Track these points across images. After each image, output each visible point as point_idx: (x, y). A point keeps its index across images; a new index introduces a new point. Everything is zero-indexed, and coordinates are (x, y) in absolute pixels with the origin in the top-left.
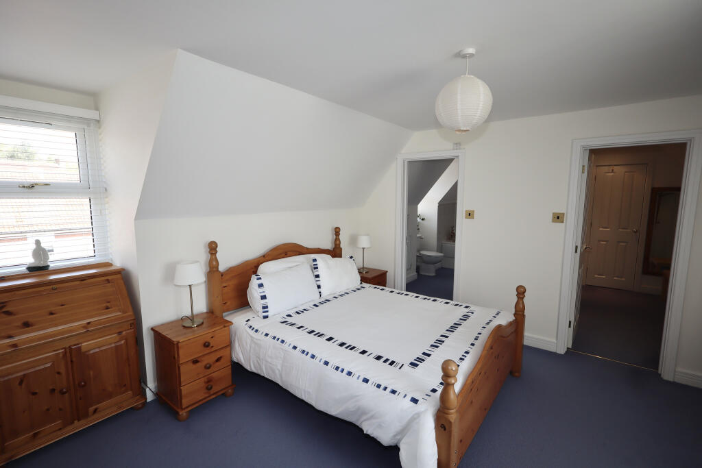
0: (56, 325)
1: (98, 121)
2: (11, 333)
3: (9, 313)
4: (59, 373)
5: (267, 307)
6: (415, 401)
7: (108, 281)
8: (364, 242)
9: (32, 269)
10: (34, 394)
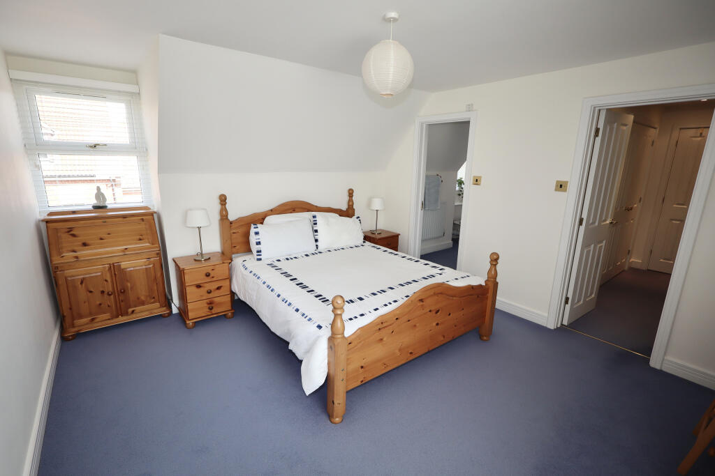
0: (105, 247)
1: (139, 94)
2: (76, 248)
3: (74, 235)
4: (106, 281)
5: (260, 251)
6: (320, 327)
7: (142, 219)
8: (377, 204)
9: (96, 207)
10: (91, 292)
